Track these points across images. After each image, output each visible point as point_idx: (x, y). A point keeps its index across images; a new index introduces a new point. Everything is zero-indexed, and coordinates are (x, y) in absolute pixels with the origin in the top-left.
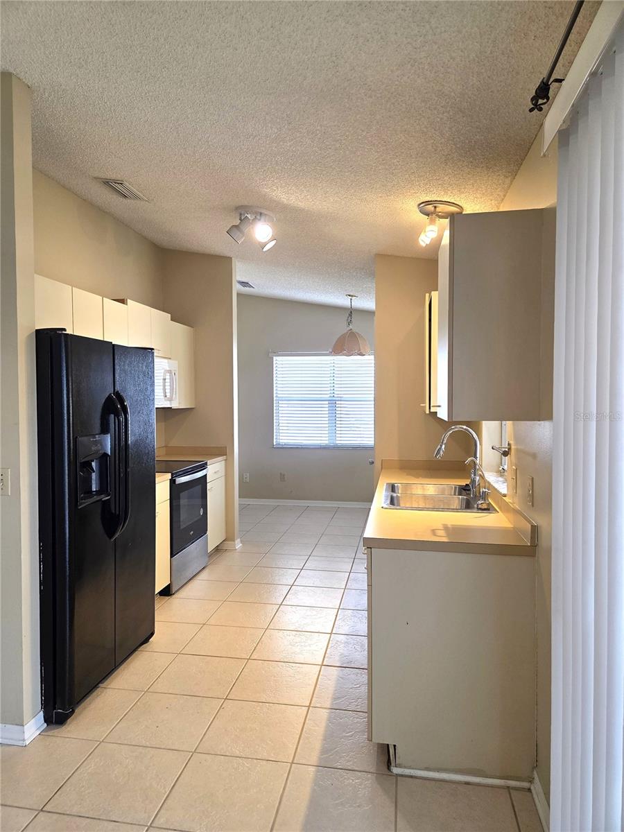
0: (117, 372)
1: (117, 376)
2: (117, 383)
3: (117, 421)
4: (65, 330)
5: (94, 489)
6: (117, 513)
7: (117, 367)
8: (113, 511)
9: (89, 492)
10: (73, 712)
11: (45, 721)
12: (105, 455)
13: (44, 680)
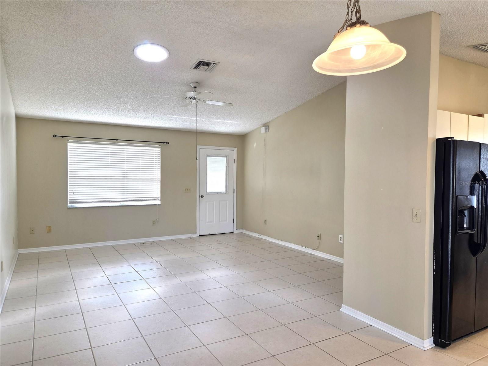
0: (482, 159)
1: (482, 162)
2: (482, 166)
3: (481, 188)
4: (453, 138)
5: (465, 226)
6: (479, 242)
7: (482, 157)
8: (476, 241)
9: (462, 228)
10: (450, 344)
11: (434, 343)
12: (473, 207)
13: (434, 321)
